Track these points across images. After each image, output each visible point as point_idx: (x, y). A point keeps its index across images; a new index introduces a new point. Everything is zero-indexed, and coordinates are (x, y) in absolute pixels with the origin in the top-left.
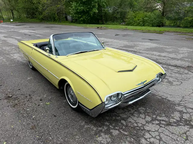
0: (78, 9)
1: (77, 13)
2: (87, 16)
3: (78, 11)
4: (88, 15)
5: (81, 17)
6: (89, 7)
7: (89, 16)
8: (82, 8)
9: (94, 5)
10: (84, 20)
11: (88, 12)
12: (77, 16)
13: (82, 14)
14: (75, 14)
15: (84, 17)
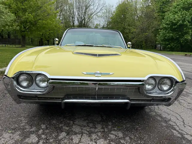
0: (166, 36)
1: (165, 40)
2: (176, 43)
3: (166, 38)
4: (178, 42)
5: (168, 45)
6: (180, 33)
7: (179, 44)
8: (171, 34)
9: (186, 31)
10: (172, 47)
11: (177, 39)
12: (164, 43)
13: (170, 41)
14: (162, 41)
15: (172, 44)
